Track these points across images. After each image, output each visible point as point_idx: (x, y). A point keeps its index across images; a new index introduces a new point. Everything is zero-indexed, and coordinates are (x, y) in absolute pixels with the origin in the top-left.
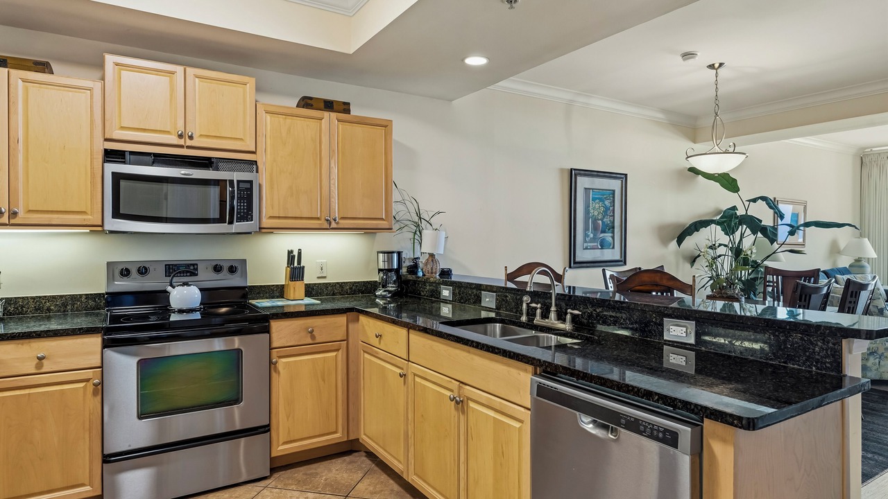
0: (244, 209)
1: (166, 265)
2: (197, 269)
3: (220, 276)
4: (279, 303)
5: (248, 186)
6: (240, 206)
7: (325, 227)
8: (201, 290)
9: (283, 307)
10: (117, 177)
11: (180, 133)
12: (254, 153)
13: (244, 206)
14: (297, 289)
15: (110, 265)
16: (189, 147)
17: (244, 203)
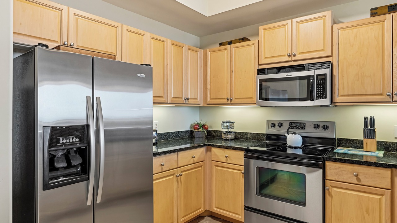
0: (321, 91)
1: (290, 123)
2: (305, 126)
3: (318, 130)
4: (359, 152)
5: (323, 77)
6: (319, 90)
7: (387, 101)
8: (302, 137)
9: (362, 156)
10: (261, 81)
11: (288, 54)
12: (331, 56)
13: (321, 89)
14: (370, 144)
15: (268, 121)
16: (295, 61)
17: (321, 88)
